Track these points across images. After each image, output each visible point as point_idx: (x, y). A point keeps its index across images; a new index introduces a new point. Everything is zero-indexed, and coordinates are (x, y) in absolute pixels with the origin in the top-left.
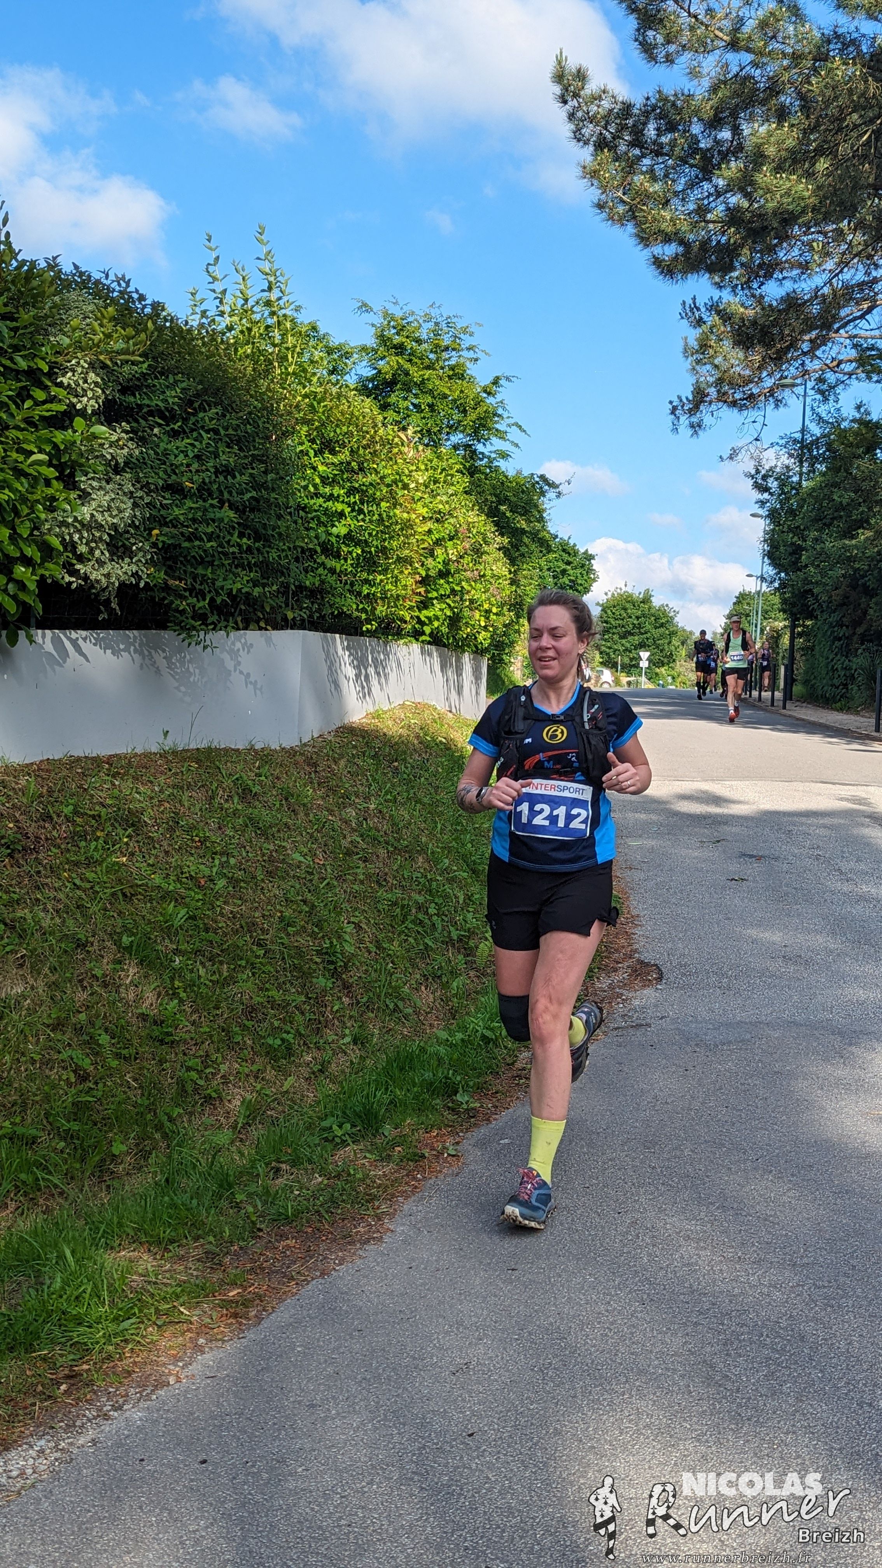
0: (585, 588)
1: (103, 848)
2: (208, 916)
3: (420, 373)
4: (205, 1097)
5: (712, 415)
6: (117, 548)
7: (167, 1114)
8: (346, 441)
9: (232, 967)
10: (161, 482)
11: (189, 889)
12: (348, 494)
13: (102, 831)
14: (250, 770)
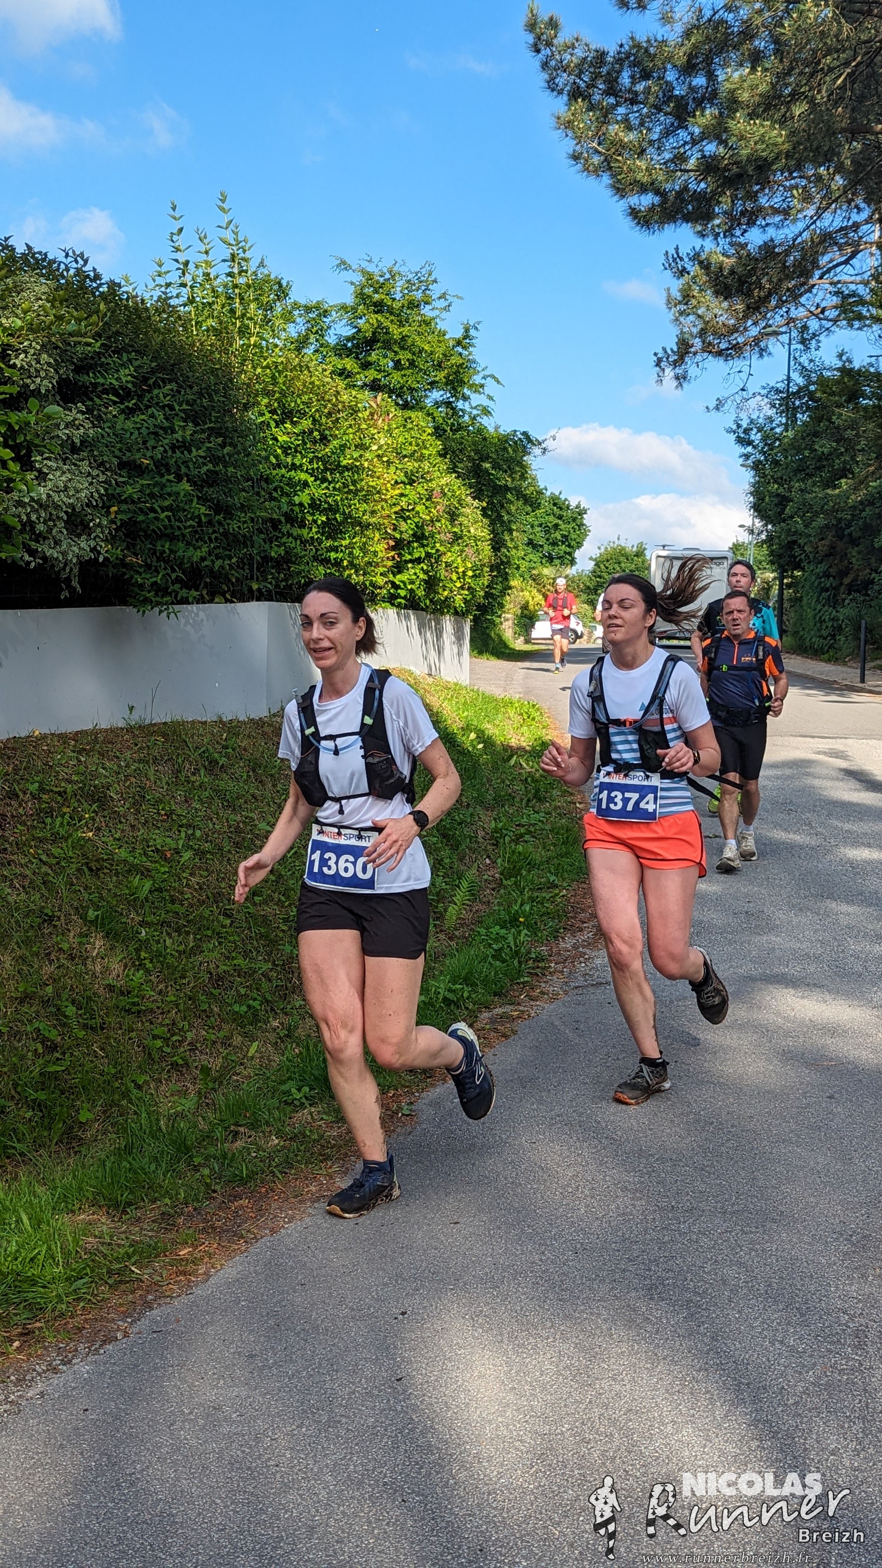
0: (578, 543)
1: (68, 823)
2: (175, 888)
3: (399, 330)
4: (172, 1064)
5: (698, 366)
6: (76, 526)
7: (133, 1081)
8: (307, 410)
9: (198, 937)
10: (115, 461)
11: (156, 862)
12: (311, 462)
13: (68, 807)
14: (217, 742)
